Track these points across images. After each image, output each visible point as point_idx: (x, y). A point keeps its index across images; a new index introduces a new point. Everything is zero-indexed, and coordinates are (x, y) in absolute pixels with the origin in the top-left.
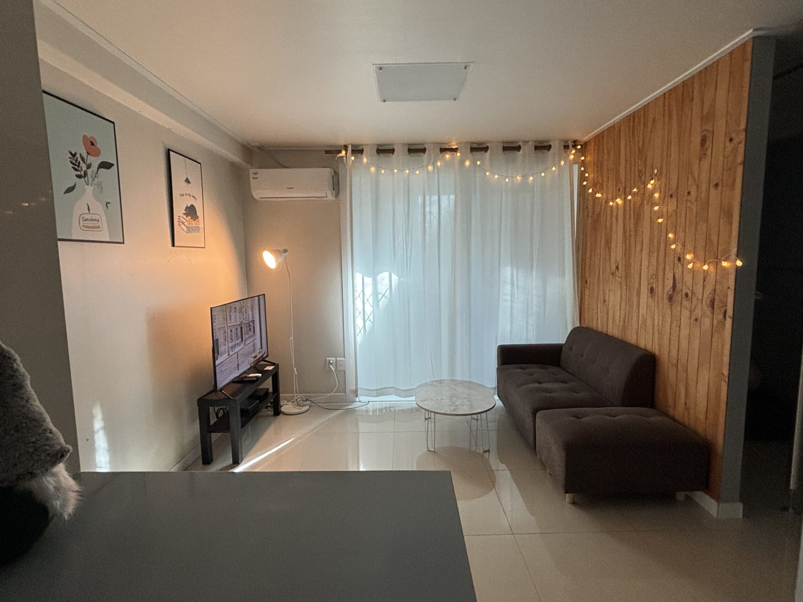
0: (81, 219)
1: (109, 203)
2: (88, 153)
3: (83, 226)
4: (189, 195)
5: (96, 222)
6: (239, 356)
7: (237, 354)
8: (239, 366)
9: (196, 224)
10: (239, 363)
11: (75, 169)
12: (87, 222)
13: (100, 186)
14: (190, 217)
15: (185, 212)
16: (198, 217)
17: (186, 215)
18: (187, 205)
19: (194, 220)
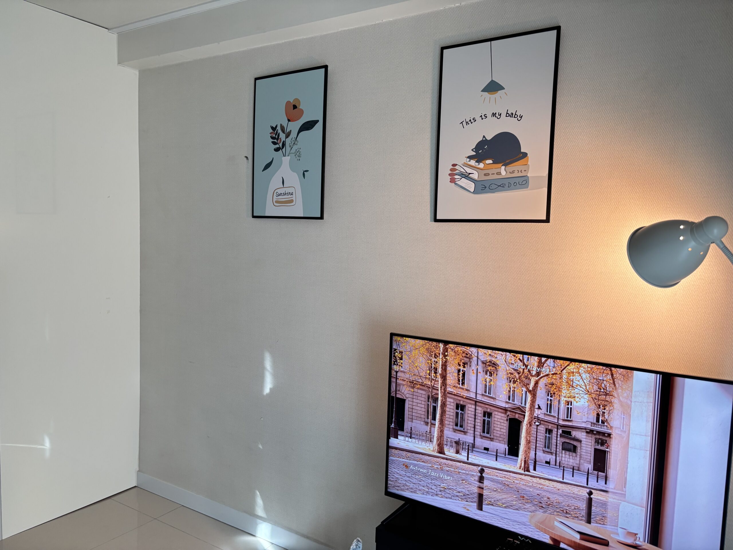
0: (275, 194)
1: (307, 171)
2: (289, 120)
3: (276, 202)
4: (494, 115)
5: (290, 196)
6: (488, 479)
7: (482, 471)
8: (485, 502)
9: (513, 172)
10: (484, 494)
11: (274, 143)
12: (280, 197)
13: (298, 154)
14: (492, 161)
15: (475, 153)
16: (525, 155)
17: (476, 160)
18: (484, 137)
19: (506, 165)
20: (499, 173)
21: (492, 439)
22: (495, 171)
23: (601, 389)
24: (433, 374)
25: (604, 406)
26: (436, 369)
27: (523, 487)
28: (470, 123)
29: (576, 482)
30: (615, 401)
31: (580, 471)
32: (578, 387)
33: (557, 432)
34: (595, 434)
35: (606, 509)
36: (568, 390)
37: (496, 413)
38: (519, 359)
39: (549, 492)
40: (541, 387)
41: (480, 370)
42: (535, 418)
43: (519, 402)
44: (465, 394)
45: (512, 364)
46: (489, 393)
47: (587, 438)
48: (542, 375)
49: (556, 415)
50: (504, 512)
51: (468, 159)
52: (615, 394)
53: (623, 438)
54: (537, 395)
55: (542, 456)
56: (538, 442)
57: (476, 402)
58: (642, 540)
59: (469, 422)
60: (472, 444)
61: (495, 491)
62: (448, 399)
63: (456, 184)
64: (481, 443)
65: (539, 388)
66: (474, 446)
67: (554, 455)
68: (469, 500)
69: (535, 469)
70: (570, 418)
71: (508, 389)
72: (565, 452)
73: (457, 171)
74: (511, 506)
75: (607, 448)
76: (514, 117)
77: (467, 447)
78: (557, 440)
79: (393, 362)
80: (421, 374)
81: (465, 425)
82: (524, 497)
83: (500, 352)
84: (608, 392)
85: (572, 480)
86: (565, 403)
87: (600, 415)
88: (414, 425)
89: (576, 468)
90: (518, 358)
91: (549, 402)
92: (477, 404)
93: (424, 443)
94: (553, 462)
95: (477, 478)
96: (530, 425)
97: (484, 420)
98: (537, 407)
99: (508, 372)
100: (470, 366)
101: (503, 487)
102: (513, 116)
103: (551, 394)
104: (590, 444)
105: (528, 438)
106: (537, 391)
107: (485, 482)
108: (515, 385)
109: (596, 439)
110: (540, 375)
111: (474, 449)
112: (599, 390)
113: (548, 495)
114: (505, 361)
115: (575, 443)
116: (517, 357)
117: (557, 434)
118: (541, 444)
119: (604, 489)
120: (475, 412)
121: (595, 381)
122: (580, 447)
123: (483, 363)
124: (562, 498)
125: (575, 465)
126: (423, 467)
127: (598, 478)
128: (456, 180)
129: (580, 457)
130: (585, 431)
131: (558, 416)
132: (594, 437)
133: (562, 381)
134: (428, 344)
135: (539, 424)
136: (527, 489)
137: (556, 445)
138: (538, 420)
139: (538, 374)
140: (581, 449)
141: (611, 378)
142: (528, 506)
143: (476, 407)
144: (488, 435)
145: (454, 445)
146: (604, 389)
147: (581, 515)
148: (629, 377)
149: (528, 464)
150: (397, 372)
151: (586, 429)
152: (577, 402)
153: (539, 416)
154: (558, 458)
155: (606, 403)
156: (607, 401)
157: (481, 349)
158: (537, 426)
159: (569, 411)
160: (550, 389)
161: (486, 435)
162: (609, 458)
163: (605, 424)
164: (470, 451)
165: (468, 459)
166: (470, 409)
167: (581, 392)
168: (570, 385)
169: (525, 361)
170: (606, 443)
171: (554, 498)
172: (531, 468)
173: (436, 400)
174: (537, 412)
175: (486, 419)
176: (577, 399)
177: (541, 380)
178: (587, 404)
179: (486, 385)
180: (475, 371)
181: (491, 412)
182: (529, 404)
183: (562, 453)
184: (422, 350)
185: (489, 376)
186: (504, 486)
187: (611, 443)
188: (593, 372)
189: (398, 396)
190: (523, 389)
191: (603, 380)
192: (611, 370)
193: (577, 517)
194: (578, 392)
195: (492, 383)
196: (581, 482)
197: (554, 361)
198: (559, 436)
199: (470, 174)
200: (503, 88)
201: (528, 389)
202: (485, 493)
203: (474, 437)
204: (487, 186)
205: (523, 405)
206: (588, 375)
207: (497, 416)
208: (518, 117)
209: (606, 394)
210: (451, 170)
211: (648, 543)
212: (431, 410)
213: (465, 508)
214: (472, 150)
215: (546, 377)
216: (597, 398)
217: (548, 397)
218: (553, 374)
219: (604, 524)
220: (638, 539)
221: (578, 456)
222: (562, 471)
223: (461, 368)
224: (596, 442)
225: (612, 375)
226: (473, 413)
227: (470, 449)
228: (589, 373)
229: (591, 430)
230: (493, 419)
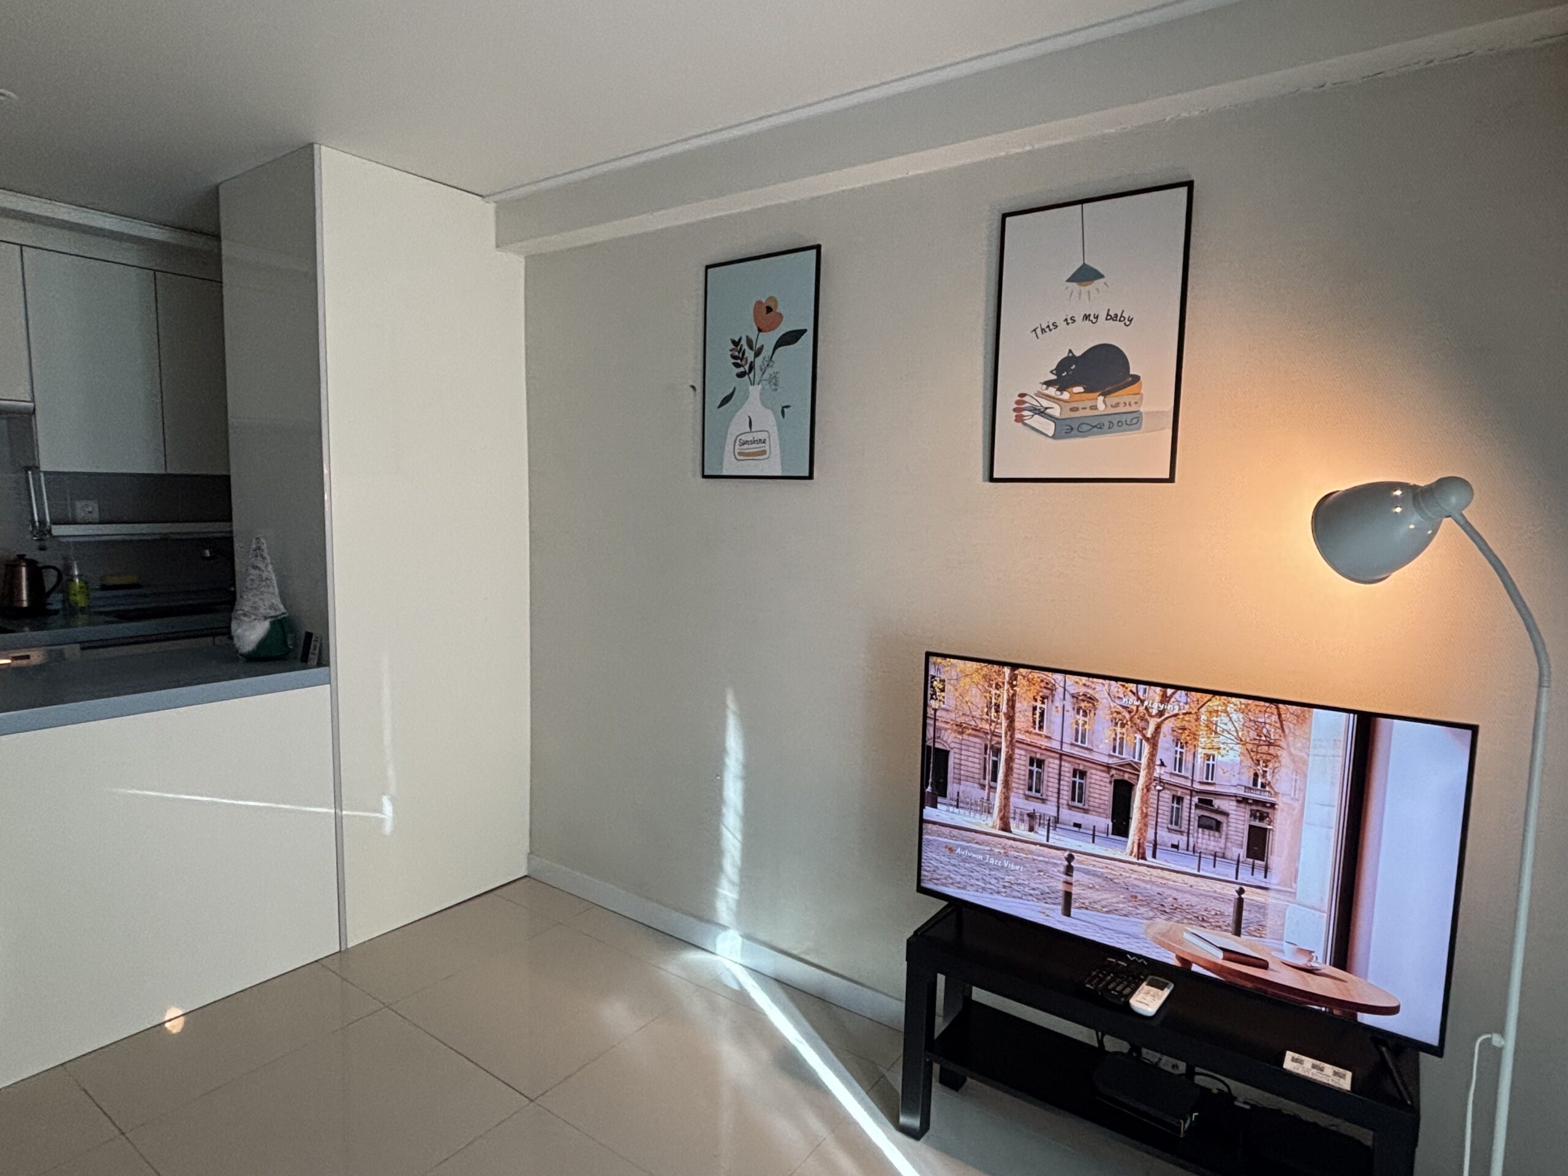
0: (738, 443)
1: (787, 407)
2: (760, 330)
3: (740, 454)
4: (1086, 317)
5: (760, 445)
6: (1079, 870)
7: (1070, 858)
8: (1074, 905)
9: (1117, 405)
10: (1073, 892)
11: (737, 365)
12: (746, 446)
13: (774, 381)
14: (1084, 388)
15: (1055, 377)
16: (1136, 379)
17: (1057, 387)
18: (1070, 351)
19: (1105, 394)
20: (1094, 408)
21: (1086, 811)
22: (1089, 404)
23: (1260, 736)
24: (993, 714)
25: (1266, 762)
26: (997, 706)
27: (1136, 882)
28: (1047, 330)
29: (1218, 874)
30: (1283, 754)
31: (1227, 859)
32: (1225, 734)
33: (1191, 800)
34: (1250, 804)
35: (1264, 915)
36: (1209, 738)
37: (1094, 771)
38: (1131, 691)
39: (1177, 890)
40: (1166, 732)
41: (1069, 707)
42: (1155, 780)
43: (1129, 755)
44: (1044, 743)
45: (1119, 698)
46: (1082, 742)
47: (1239, 809)
48: (1166, 715)
49: (1189, 775)
50: (1104, 919)
51: (1045, 386)
52: (1283, 744)
53: (1294, 809)
54: (1160, 745)
55: (1165, 836)
56: (1159, 816)
57: (1061, 755)
58: (1320, 960)
59: (1050, 784)
60: (1055, 817)
61: (1091, 888)
62: (1017, 751)
63: (1025, 424)
64: (1066, 815)
65: (1162, 735)
66: (1057, 820)
67: (1185, 834)
68: (1049, 901)
69: (1154, 856)
70: (1212, 779)
71: (1114, 736)
72: (1203, 831)
73: (1027, 405)
74: (1116, 910)
75: (1269, 825)
76: (1120, 321)
77: (1046, 823)
78: (1190, 813)
79: (929, 696)
80: (974, 713)
81: (1043, 789)
82: (1136, 897)
83: (1101, 681)
84: (1272, 741)
85: (1213, 872)
86: (1204, 758)
87: (1259, 775)
88: (962, 788)
89: (1220, 855)
90: (1129, 689)
91: (1178, 756)
92: (1064, 757)
93: (978, 816)
94: (1183, 845)
95: (1062, 869)
96: (1148, 790)
97: (1074, 783)
98: (1158, 762)
99: (1114, 710)
100: (1052, 701)
101: (1105, 882)
102: (1118, 319)
103: (1181, 743)
104: (1242, 818)
105: (1144, 809)
106: (1159, 738)
107: (1076, 875)
108: (1124, 730)
109: (1251, 811)
110: (1164, 715)
111: (1058, 825)
112: (1258, 738)
113: (1175, 894)
114: (1109, 694)
115: (1219, 818)
116: (1127, 688)
117: (1191, 804)
118: (1164, 819)
119: (1263, 885)
120: (1060, 770)
121: (1252, 724)
122: (1227, 824)
123: (1073, 697)
124: (1197, 899)
125: (1217, 849)
126: (976, 852)
127: (1253, 868)
128: (1025, 418)
129: (1227, 838)
130: (1234, 798)
131: (1193, 777)
132: (1248, 808)
133: (1200, 725)
134: (986, 669)
135: (1161, 788)
136: (1143, 885)
137: (1189, 821)
138: (1161, 782)
139: (1161, 713)
140: (1228, 826)
141: (1278, 721)
142: (1142, 910)
143: (1061, 763)
144: (1080, 805)
145: (1026, 818)
146: (1266, 736)
147: (1226, 924)
148: (1306, 718)
149: (1144, 849)
150: (935, 710)
151: (1236, 796)
152: (1222, 756)
153: (1162, 777)
154: (1191, 840)
155: (1269, 758)
156: (1270, 754)
157: (1070, 676)
158: (1159, 791)
159: (1210, 770)
160: (1179, 735)
161: (1076, 803)
162: (1272, 839)
163: (1267, 788)
164: (1051, 828)
165: (1048, 841)
166: (1051, 765)
167: (1229, 741)
168: (1212, 729)
169: (1141, 694)
170: (1268, 816)
171: (1184, 899)
172: (1149, 854)
173: (997, 752)
174: (1158, 771)
175: (1077, 780)
176: (1223, 752)
177: (1165, 722)
178: (1238, 759)
179: (1077, 731)
180: (1060, 709)
181: (1086, 770)
182: (1147, 758)
183: (1198, 832)
184: (977, 678)
185: (1083, 716)
186: (1104, 880)
187: (1275, 817)
188: (1250, 711)
189: (938, 746)
190: (1136, 735)
191: (1265, 723)
192: (1278, 708)
193: (1220, 927)
194: (1225, 741)
195: (1087, 726)
196: (1227, 875)
197: (1187, 695)
198: (1193, 807)
199: (1047, 408)
200: (1101, 276)
201: (1144, 736)
202: (1075, 890)
203: (1058, 807)
204: (1075, 426)
205: (1136, 760)
206: (1241, 716)
207: (1094, 777)
208: (1126, 320)
209: (1270, 744)
210: (1017, 403)
211: (1330, 965)
212: (989, 767)
213: (1044, 913)
214: (1051, 372)
215: (1173, 718)
216: (1255, 750)
217: (1176, 748)
218: (1185, 714)
219: (1261, 937)
220: (1315, 959)
221: (1223, 837)
222: (1198, 858)
223: (1039, 704)
224: (1251, 816)
225: (1279, 715)
226: (1057, 772)
227: (1051, 824)
228: (1243, 713)
229: (1244, 798)
230: (1088, 780)
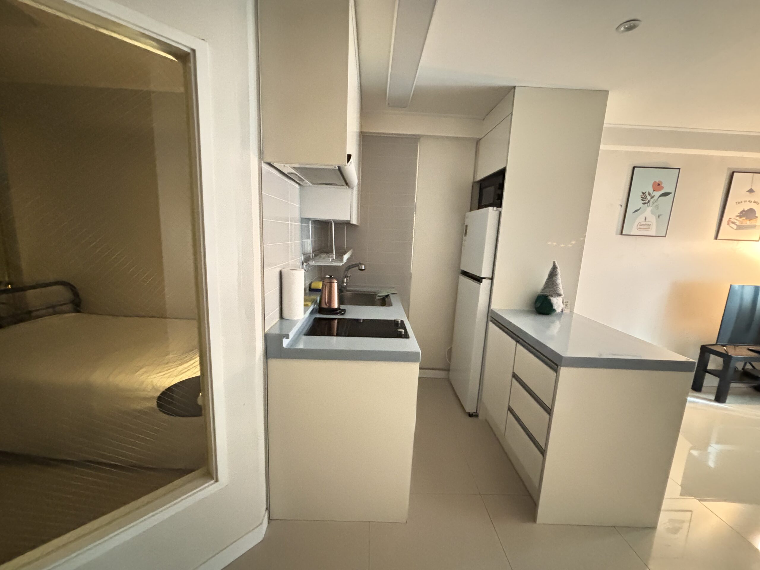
0: (639, 225)
1: (660, 215)
2: (654, 191)
3: (639, 228)
4: (749, 201)
5: (648, 226)
9: (751, 223)
11: (643, 200)
12: (642, 226)
13: (657, 207)
15: (739, 215)
16: (757, 217)
17: (739, 217)
18: (744, 209)
19: (750, 220)
22: (745, 222)
28: (739, 203)
51: (736, 217)
63: (729, 226)
73: (731, 221)
102: (756, 203)
199: (736, 222)
200: (754, 192)
204: (741, 227)
210: (728, 220)
